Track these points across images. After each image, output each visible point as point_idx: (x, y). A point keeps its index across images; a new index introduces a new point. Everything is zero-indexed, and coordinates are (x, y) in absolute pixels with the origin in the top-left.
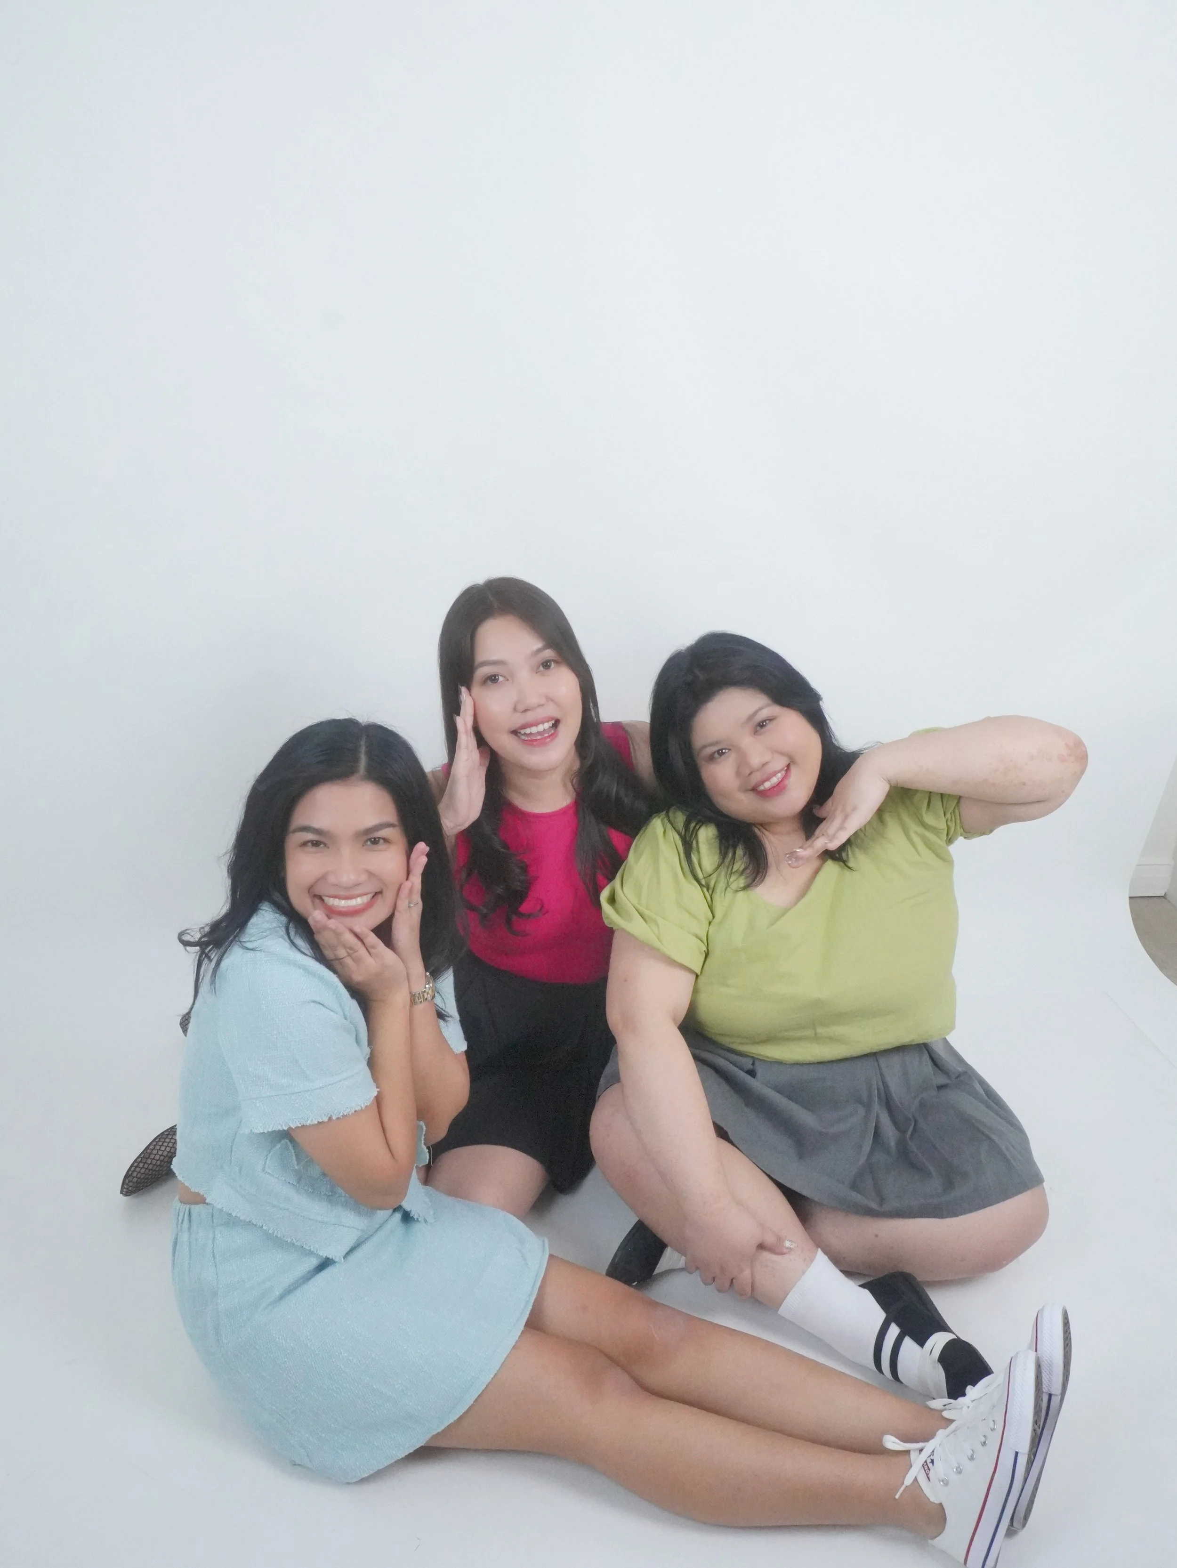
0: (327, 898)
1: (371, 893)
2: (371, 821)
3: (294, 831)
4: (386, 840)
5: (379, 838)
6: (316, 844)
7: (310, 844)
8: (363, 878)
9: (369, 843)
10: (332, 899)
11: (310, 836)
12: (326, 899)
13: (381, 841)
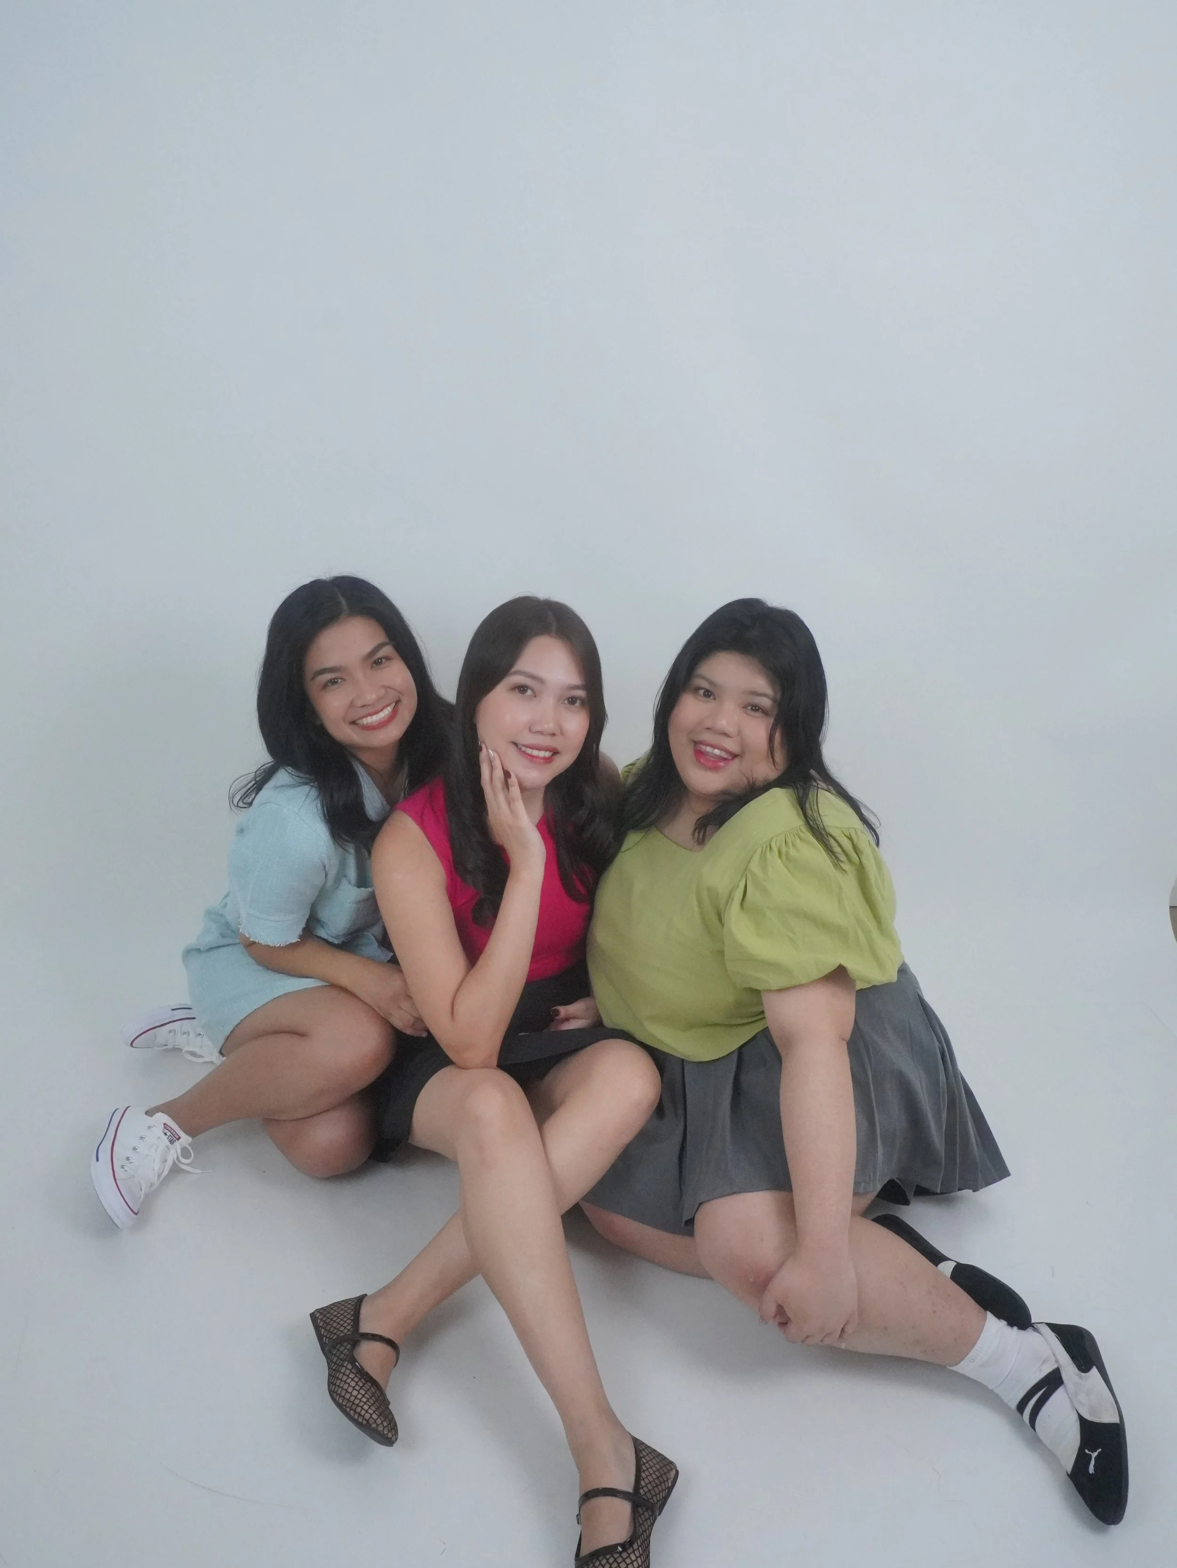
0: (360, 720)
1: (393, 702)
2: (368, 649)
3: (313, 678)
4: (388, 658)
5: (380, 659)
6: (333, 682)
7: (329, 684)
8: (382, 692)
9: (374, 665)
10: (364, 719)
11: (329, 676)
12: (360, 722)
13: (384, 660)
